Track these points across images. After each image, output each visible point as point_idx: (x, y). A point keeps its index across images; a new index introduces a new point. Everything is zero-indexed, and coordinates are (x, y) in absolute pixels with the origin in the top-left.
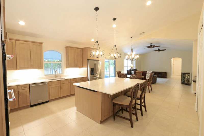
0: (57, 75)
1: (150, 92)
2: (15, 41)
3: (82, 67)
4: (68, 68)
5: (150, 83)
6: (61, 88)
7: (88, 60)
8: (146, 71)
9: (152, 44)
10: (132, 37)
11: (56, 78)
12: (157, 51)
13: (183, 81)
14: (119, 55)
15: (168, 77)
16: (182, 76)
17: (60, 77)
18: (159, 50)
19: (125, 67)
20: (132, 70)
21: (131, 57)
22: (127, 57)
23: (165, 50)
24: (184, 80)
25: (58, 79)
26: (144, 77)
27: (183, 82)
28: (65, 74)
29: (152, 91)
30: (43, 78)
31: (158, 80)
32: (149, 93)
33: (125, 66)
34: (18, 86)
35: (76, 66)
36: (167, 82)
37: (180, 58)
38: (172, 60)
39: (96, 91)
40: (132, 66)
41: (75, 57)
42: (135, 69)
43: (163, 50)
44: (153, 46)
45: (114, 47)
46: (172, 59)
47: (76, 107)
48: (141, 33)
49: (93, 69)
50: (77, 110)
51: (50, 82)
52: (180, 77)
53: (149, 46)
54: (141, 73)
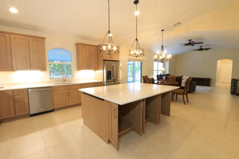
0: (64, 79)
1: (186, 103)
2: (9, 34)
3: (98, 70)
4: (80, 70)
5: (186, 91)
6: (68, 94)
7: (104, 60)
8: (182, 77)
9: (191, 40)
10: (163, 30)
11: (64, 83)
12: (199, 51)
13: (234, 91)
14: (141, 52)
15: (211, 84)
16: (231, 83)
17: (69, 81)
18: (201, 49)
20: (164, 75)
21: (161, 58)
22: (156, 57)
23: (210, 48)
24: (235, 89)
25: (67, 83)
26: (178, 83)
27: (232, 91)
28: (76, 78)
29: (188, 102)
30: (48, 82)
31: (198, 88)
32: (183, 105)
33: (155, 70)
34: (13, 90)
35: (88, 67)
36: (210, 91)
37: (231, 59)
38: (218, 63)
39: (103, 100)
40: (163, 69)
41: (88, 57)
42: (168, 74)
43: (207, 49)
44: (192, 43)
45: (136, 41)
46: (219, 61)
47: (82, 118)
48: (176, 24)
49: (111, 71)
50: (84, 123)
51: (54, 87)
52: (229, 85)
53: (187, 43)
54: (174, 78)
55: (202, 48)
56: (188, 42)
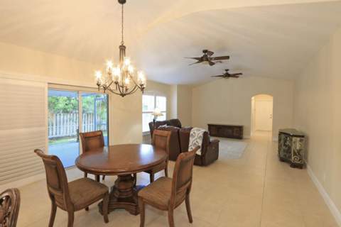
8: (190, 129)
9: (206, 51)
10: (123, 2)
12: (223, 79)
15: (245, 136)
18: (227, 75)
19: (143, 115)
23: (241, 74)
33: (145, 113)
37: (270, 94)
38: (253, 100)
42: (176, 118)
43: (235, 76)
53: (200, 57)
54: (166, 137)
55: (230, 72)
56: (202, 56)
